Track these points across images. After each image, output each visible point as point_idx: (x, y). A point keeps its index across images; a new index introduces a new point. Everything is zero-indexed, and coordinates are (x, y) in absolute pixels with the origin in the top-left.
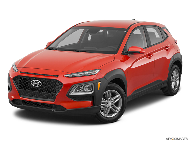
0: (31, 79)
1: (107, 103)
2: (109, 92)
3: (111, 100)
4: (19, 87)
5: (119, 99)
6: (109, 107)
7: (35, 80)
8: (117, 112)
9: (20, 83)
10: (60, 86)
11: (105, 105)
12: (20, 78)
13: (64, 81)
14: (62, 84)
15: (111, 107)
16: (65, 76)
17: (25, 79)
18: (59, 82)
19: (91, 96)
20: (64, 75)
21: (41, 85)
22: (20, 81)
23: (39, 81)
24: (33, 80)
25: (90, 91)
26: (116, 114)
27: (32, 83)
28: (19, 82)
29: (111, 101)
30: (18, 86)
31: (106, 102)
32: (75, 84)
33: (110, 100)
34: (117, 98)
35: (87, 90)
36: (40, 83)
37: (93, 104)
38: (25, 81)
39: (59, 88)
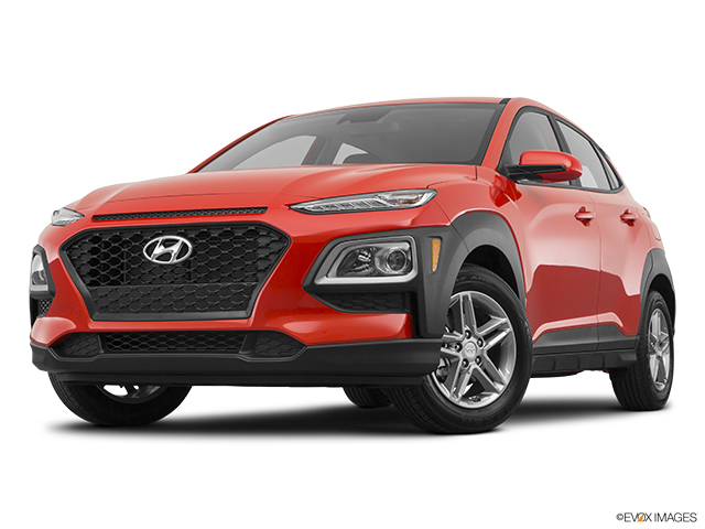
0: (141, 236)
1: (459, 343)
2: (465, 298)
3: (476, 337)
4: (89, 279)
5: (503, 334)
6: (467, 363)
7: (161, 239)
8: (500, 388)
9: (93, 262)
10: (275, 247)
11: (453, 352)
12: (96, 240)
13: (295, 227)
14: (282, 237)
15: (473, 365)
16: (296, 210)
17: (116, 239)
18: (270, 230)
19: (403, 294)
20: (289, 205)
21: (191, 256)
22: (93, 251)
23: (182, 239)
24: (152, 238)
25: (396, 273)
26: (494, 396)
27: (150, 250)
28: (86, 259)
29: (475, 341)
30: (81, 277)
31: (455, 341)
32: (341, 236)
33: (470, 334)
34: (496, 332)
35: (388, 269)
36: (184, 245)
38: (116, 250)
39: (271, 257)
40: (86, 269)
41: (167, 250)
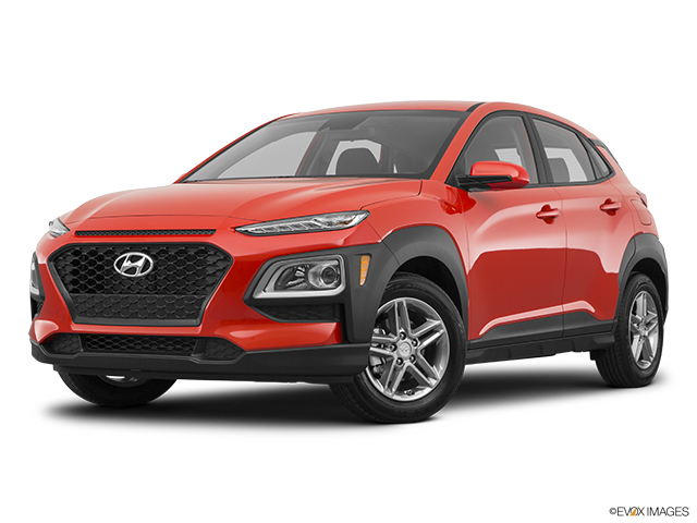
0: (114, 251)
1: (394, 344)
2: (400, 304)
3: (410, 338)
4: (71, 287)
5: (437, 335)
6: (402, 361)
7: (128, 255)
8: (433, 382)
9: (74, 273)
10: (221, 265)
11: (387, 352)
12: (77, 253)
13: (237, 248)
14: (227, 257)
15: (407, 363)
16: (241, 232)
17: (92, 253)
18: (218, 250)
19: (333, 306)
20: (235, 228)
21: (152, 271)
22: (75, 263)
23: (145, 256)
25: (330, 286)
26: (428, 390)
27: (119, 265)
28: (70, 269)
29: (410, 342)
30: (65, 285)
31: (390, 342)
32: (277, 256)
33: (405, 335)
34: (431, 332)
35: (322, 283)
36: (147, 261)
37: (343, 334)
38: (92, 263)
39: (218, 274)
40: (69, 278)
41: (134, 265)
